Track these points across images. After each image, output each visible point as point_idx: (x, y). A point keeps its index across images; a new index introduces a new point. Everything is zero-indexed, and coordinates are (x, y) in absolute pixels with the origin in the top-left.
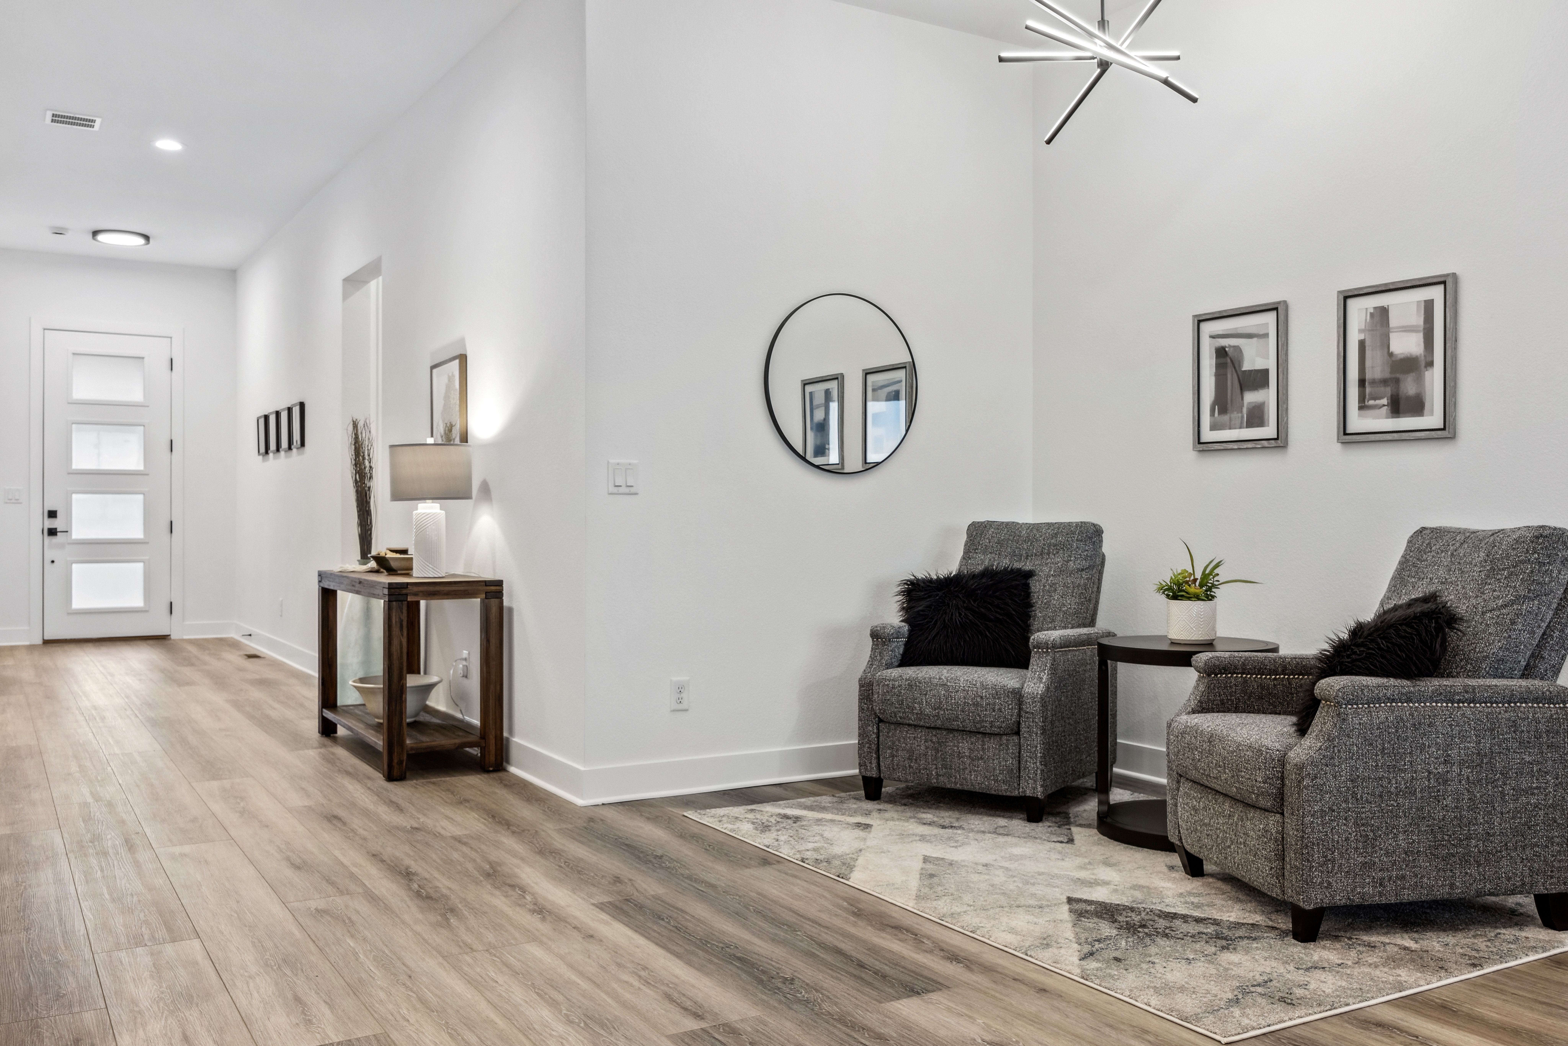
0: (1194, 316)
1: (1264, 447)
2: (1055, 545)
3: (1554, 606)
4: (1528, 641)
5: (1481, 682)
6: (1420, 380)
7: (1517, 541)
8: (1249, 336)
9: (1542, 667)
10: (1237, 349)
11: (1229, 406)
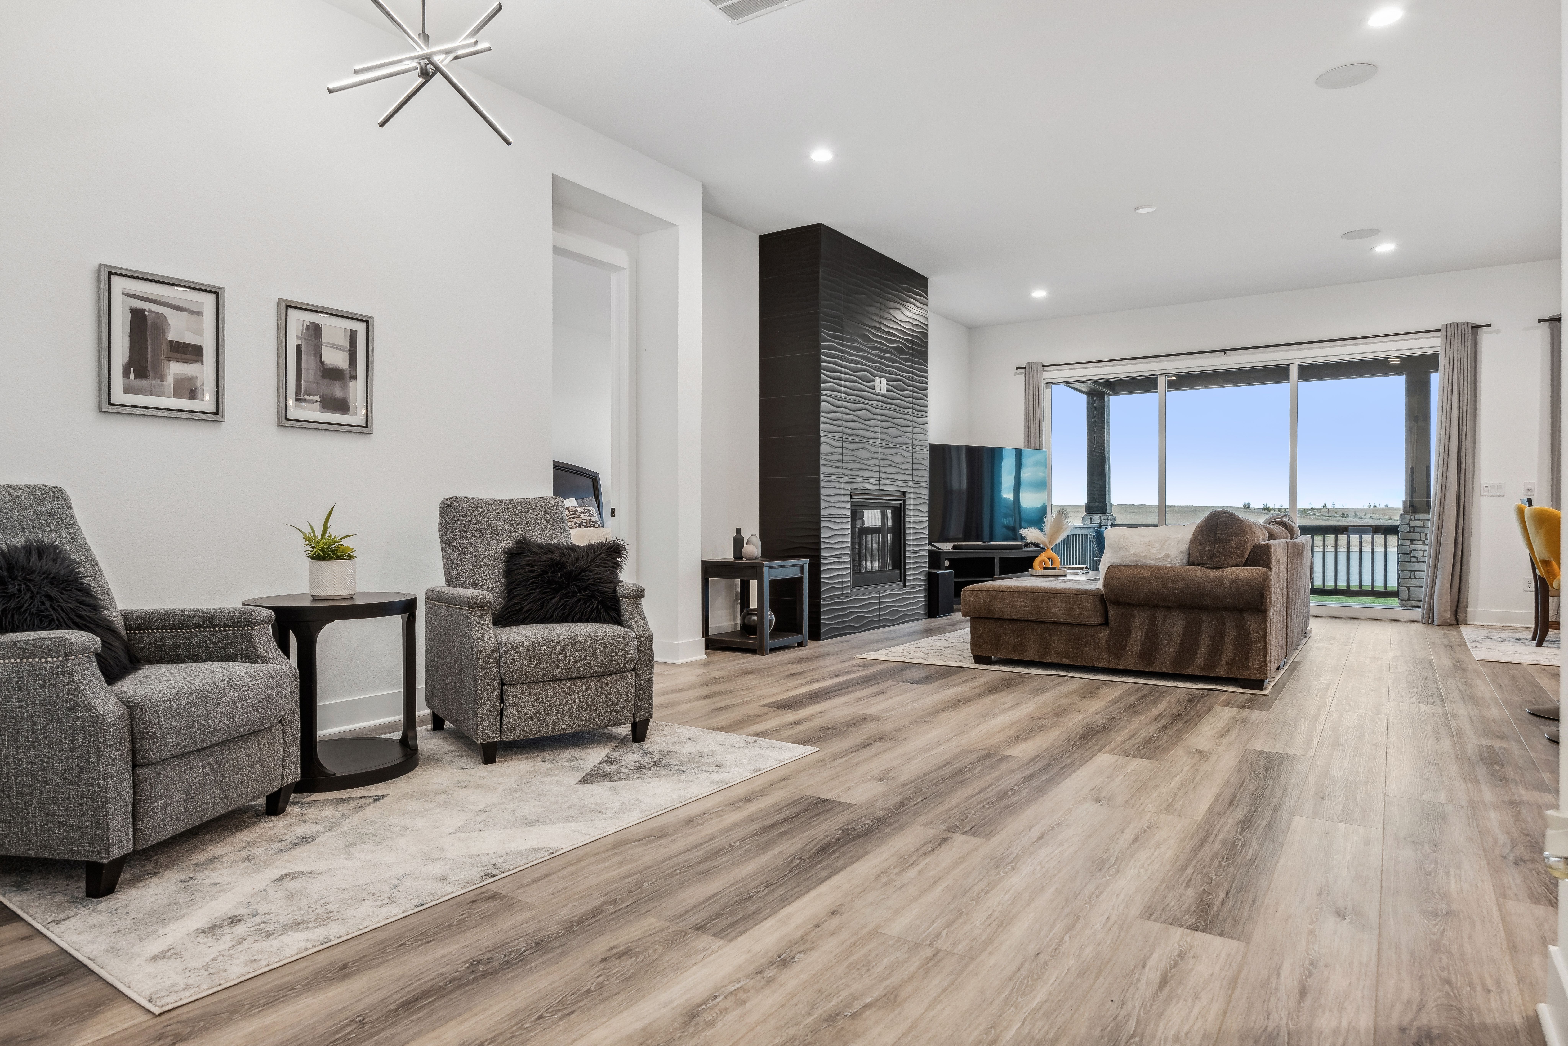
0: (102, 270)
8: (177, 308)
10: (160, 316)
11: (150, 372)
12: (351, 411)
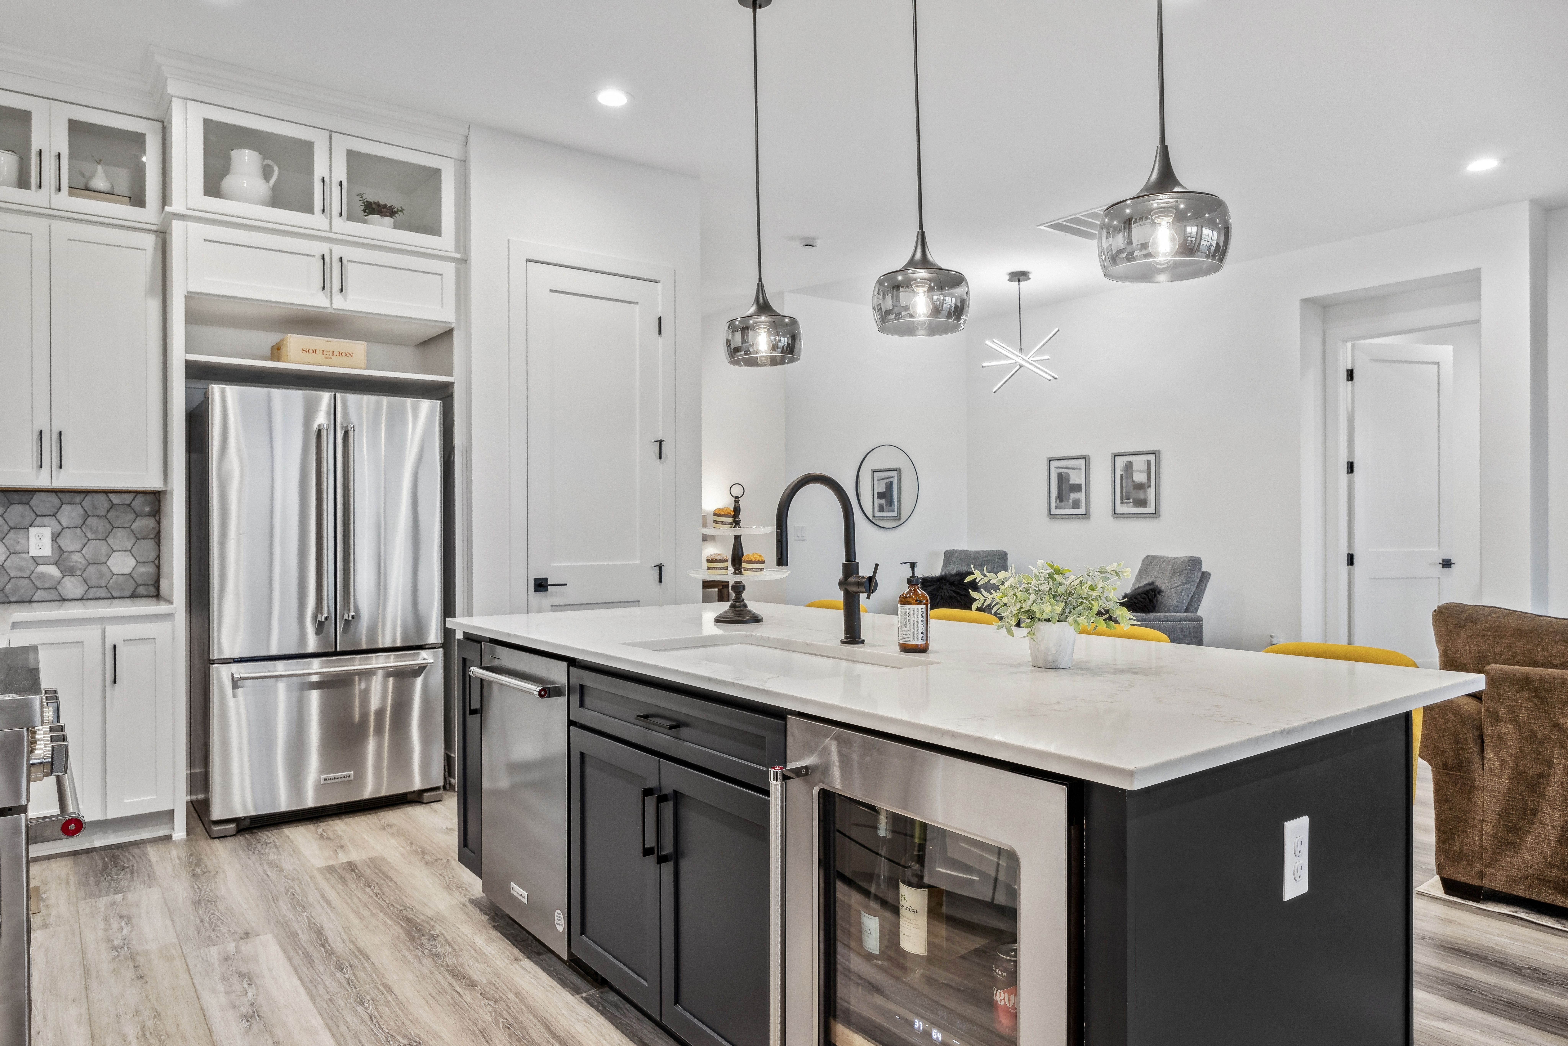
0: (1048, 458)
1: (1080, 518)
2: (987, 561)
3: (1196, 586)
4: (1186, 600)
5: (1170, 614)
6: (1145, 493)
7: (1182, 562)
8: (1073, 469)
9: (1192, 609)
10: (1067, 474)
11: (1064, 499)
12: (1148, 506)
